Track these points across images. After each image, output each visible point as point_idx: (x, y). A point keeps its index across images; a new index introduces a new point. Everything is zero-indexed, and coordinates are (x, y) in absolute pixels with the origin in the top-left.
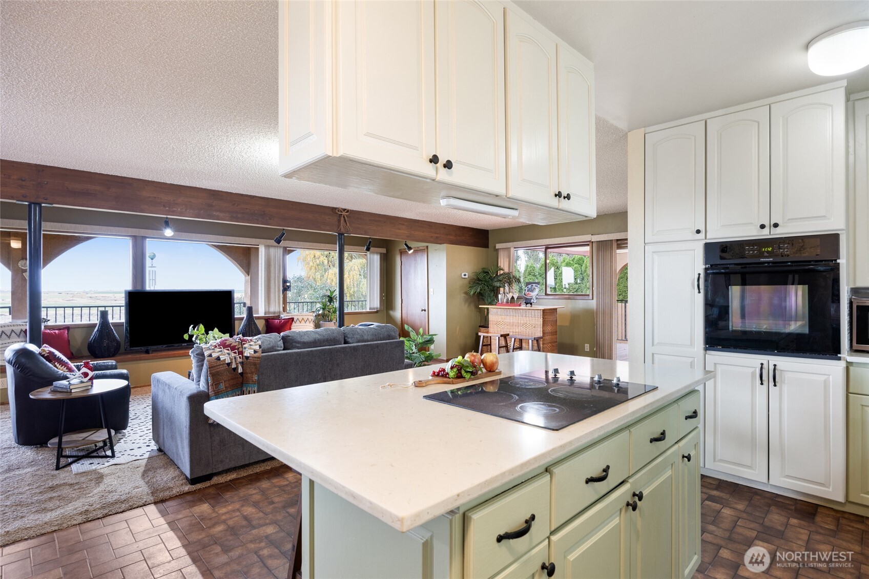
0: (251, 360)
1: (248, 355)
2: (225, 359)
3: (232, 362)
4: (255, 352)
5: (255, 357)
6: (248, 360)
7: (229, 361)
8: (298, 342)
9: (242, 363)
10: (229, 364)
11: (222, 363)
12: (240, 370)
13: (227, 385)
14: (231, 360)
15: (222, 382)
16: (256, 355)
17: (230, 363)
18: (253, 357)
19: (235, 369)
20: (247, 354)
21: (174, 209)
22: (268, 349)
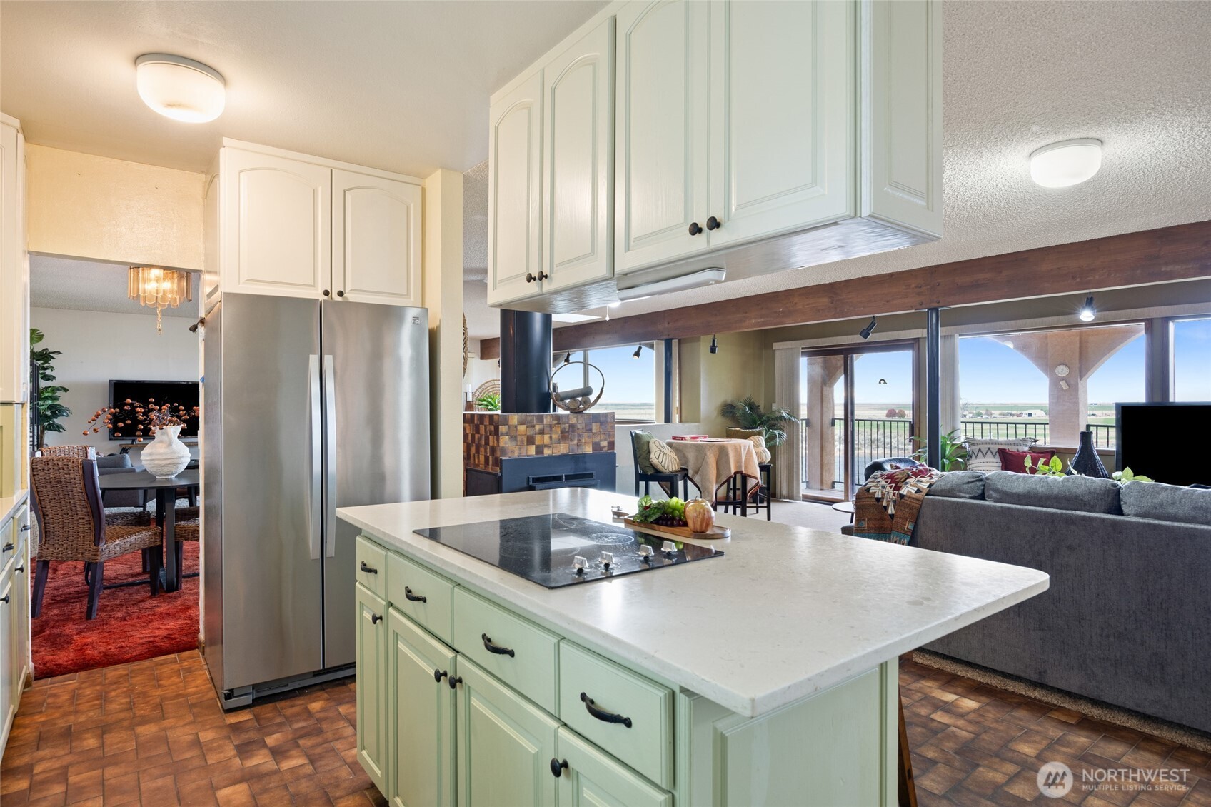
0: (905, 500)
1: (905, 493)
2: (875, 492)
3: (883, 498)
4: (919, 491)
5: (913, 498)
6: (902, 500)
7: (880, 496)
8: (997, 491)
9: (895, 502)
10: (878, 500)
11: (870, 496)
12: (891, 510)
13: (871, 525)
14: (883, 494)
15: (865, 520)
16: (918, 495)
17: (880, 499)
18: (910, 498)
19: (886, 508)
20: (904, 491)
21: (1089, 278)
22: (942, 491)
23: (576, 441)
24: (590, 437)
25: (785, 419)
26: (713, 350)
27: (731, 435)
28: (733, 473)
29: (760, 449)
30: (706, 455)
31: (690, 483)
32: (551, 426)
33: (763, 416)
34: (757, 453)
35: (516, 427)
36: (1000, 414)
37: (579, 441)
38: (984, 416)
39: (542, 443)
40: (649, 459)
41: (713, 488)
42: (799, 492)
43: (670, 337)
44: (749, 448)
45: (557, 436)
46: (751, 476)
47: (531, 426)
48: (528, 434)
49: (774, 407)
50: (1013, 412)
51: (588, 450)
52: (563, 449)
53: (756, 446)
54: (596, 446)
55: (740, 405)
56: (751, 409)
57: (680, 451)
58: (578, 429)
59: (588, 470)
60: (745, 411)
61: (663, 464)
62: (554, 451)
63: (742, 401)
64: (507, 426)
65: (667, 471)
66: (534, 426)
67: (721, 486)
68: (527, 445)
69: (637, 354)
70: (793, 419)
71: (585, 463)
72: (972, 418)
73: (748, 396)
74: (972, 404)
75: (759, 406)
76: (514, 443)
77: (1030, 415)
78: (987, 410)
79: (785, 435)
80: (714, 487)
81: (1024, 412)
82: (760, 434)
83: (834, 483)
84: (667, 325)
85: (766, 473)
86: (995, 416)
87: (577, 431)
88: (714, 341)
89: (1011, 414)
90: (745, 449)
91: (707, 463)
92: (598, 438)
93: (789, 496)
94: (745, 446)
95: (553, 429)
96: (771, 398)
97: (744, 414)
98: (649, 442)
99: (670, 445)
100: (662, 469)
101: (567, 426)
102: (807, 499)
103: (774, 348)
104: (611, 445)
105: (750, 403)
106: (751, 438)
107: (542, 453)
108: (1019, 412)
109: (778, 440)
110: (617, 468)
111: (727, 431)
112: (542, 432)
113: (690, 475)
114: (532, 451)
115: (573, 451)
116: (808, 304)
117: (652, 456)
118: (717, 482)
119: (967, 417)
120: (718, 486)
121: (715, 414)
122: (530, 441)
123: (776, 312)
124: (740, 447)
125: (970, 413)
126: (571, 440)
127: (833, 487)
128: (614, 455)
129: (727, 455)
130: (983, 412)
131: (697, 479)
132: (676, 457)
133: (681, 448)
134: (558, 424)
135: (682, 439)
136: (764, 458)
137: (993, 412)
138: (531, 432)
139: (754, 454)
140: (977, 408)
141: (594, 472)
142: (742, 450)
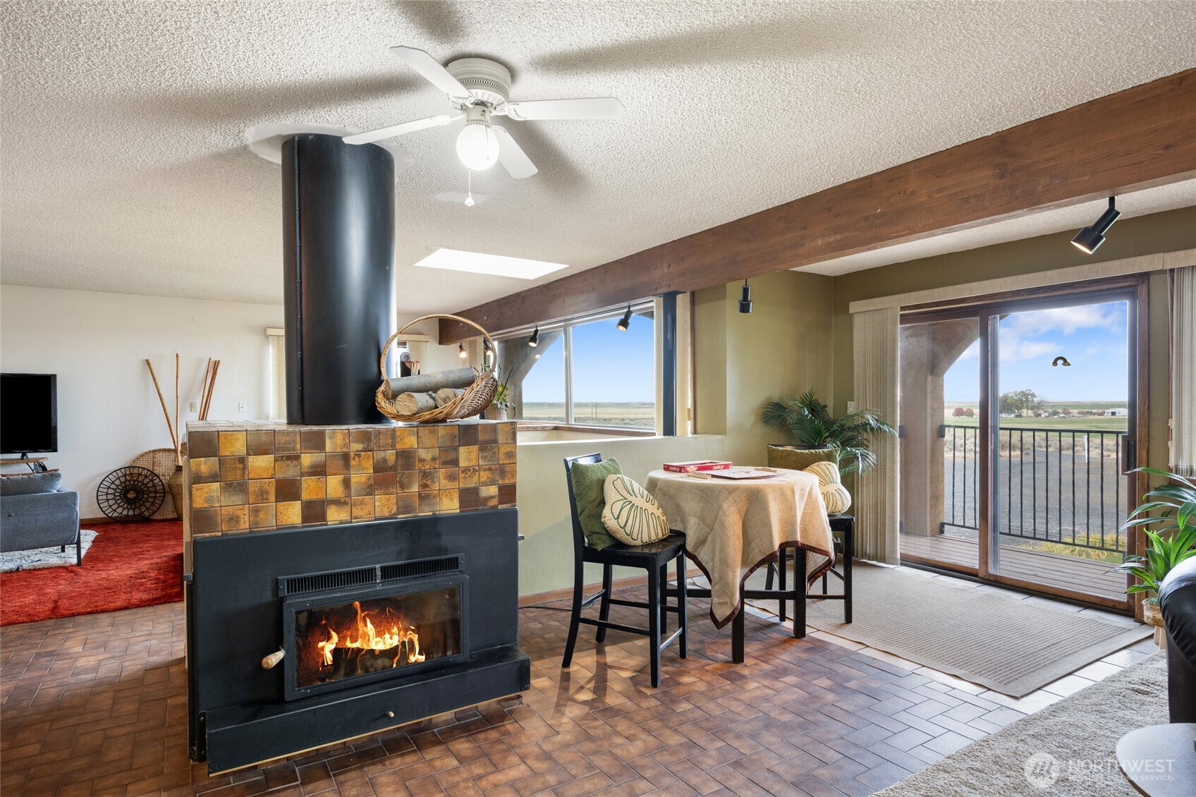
23: (415, 488)
24: (452, 478)
25: (872, 429)
26: (744, 308)
27: (775, 460)
28: (776, 547)
29: (831, 488)
30: (720, 507)
31: (689, 564)
32: (346, 457)
33: (834, 423)
34: (825, 495)
35: (242, 460)
36: (1079, 413)
37: (425, 486)
38: (1061, 415)
39: (321, 496)
40: (600, 516)
41: (734, 576)
42: (894, 551)
43: (672, 289)
44: (810, 493)
45: (363, 479)
46: (814, 549)
47: (289, 458)
48: (280, 476)
49: (851, 408)
50: (1094, 411)
51: (450, 506)
52: (381, 507)
53: (824, 481)
54: (469, 496)
55: (794, 404)
56: (812, 411)
57: (672, 497)
58: (422, 461)
59: (445, 551)
60: (802, 415)
61: (628, 529)
62: (356, 512)
63: (798, 398)
64: (214, 460)
65: (638, 543)
66: (297, 458)
67: (752, 571)
68: (278, 500)
69: (624, 323)
70: (886, 428)
71: (439, 535)
72: (1048, 417)
73: (807, 390)
74: (1048, 402)
75: (826, 406)
76: (237, 499)
77: (1113, 414)
78: (1064, 409)
79: (872, 458)
80: (739, 574)
81: (1107, 411)
82: (829, 457)
83: (943, 525)
84: (666, 270)
85: (843, 533)
86: (1074, 415)
87: (418, 465)
88: (746, 291)
89: (1092, 413)
90: (802, 496)
91: (722, 525)
92: (475, 479)
93: (876, 555)
94: (802, 490)
95: (353, 463)
96: (846, 393)
97: (801, 420)
98: (604, 481)
99: (652, 486)
100: (628, 540)
101: (390, 455)
102: (908, 561)
103: (850, 312)
104: (508, 493)
105: (811, 401)
106: (814, 466)
107: (323, 517)
108: (1100, 411)
109: (861, 465)
110: (520, 542)
111: (770, 452)
112: (319, 471)
113: (689, 547)
114: (292, 514)
115: (406, 508)
116: (940, 190)
117: (606, 512)
118: (744, 564)
119: (1043, 416)
120: (746, 570)
121: (751, 420)
122: (287, 491)
123: (866, 219)
124: (793, 492)
125: (1045, 412)
126: (403, 486)
127: (942, 532)
128: (513, 514)
129: (765, 509)
130: (1060, 411)
131: (703, 556)
132: (659, 513)
133: (672, 492)
134: (365, 450)
135: (681, 469)
136: (839, 503)
137: (1071, 411)
138: (289, 471)
139: (821, 498)
140: (1053, 406)
141: (461, 555)
142: (797, 497)
